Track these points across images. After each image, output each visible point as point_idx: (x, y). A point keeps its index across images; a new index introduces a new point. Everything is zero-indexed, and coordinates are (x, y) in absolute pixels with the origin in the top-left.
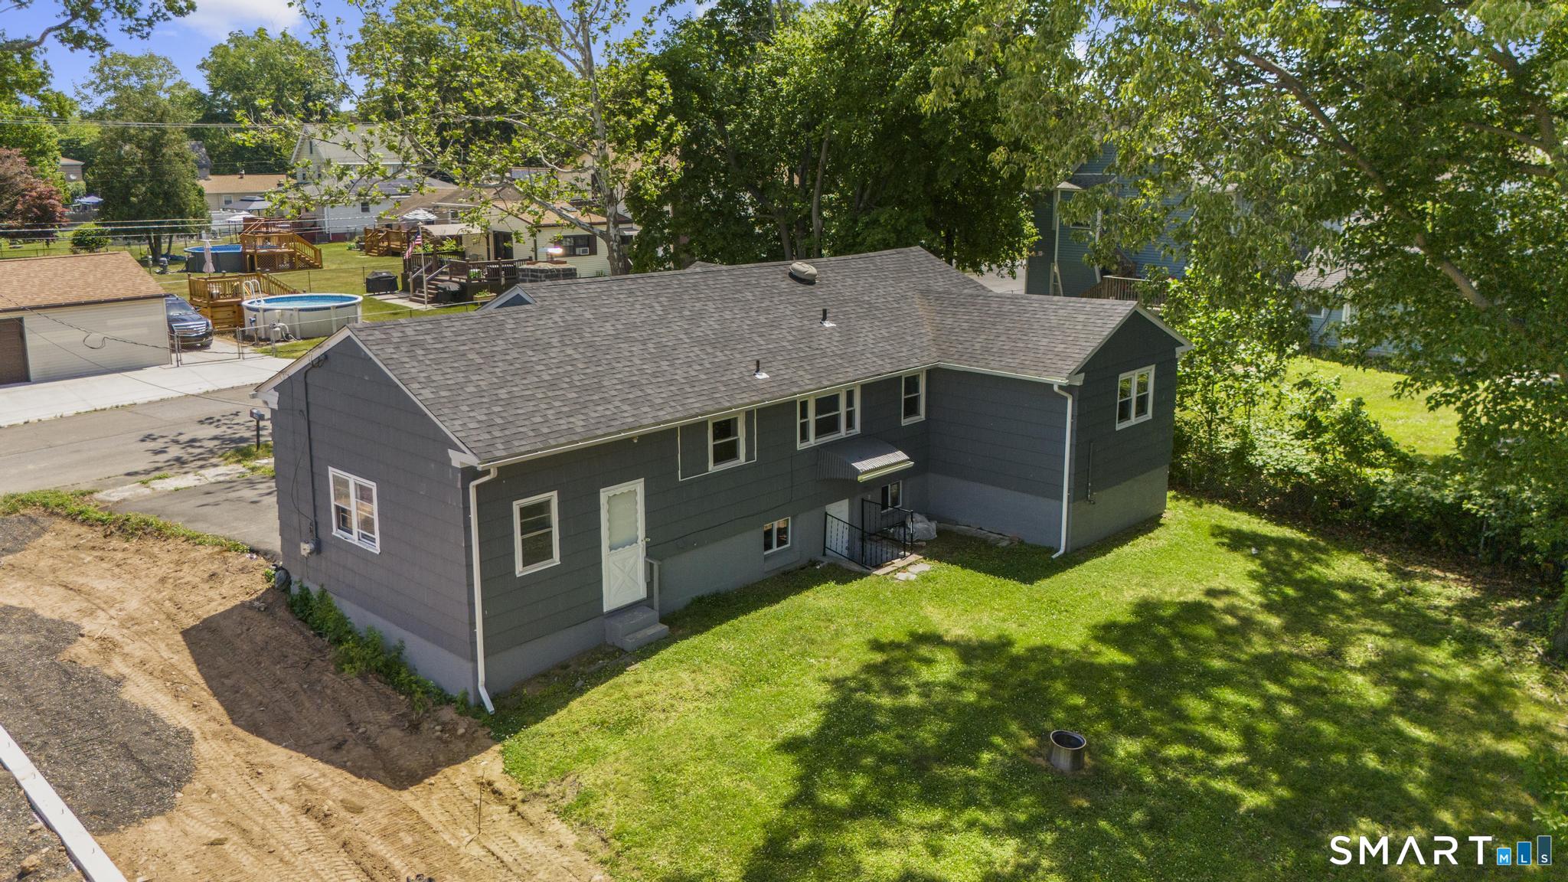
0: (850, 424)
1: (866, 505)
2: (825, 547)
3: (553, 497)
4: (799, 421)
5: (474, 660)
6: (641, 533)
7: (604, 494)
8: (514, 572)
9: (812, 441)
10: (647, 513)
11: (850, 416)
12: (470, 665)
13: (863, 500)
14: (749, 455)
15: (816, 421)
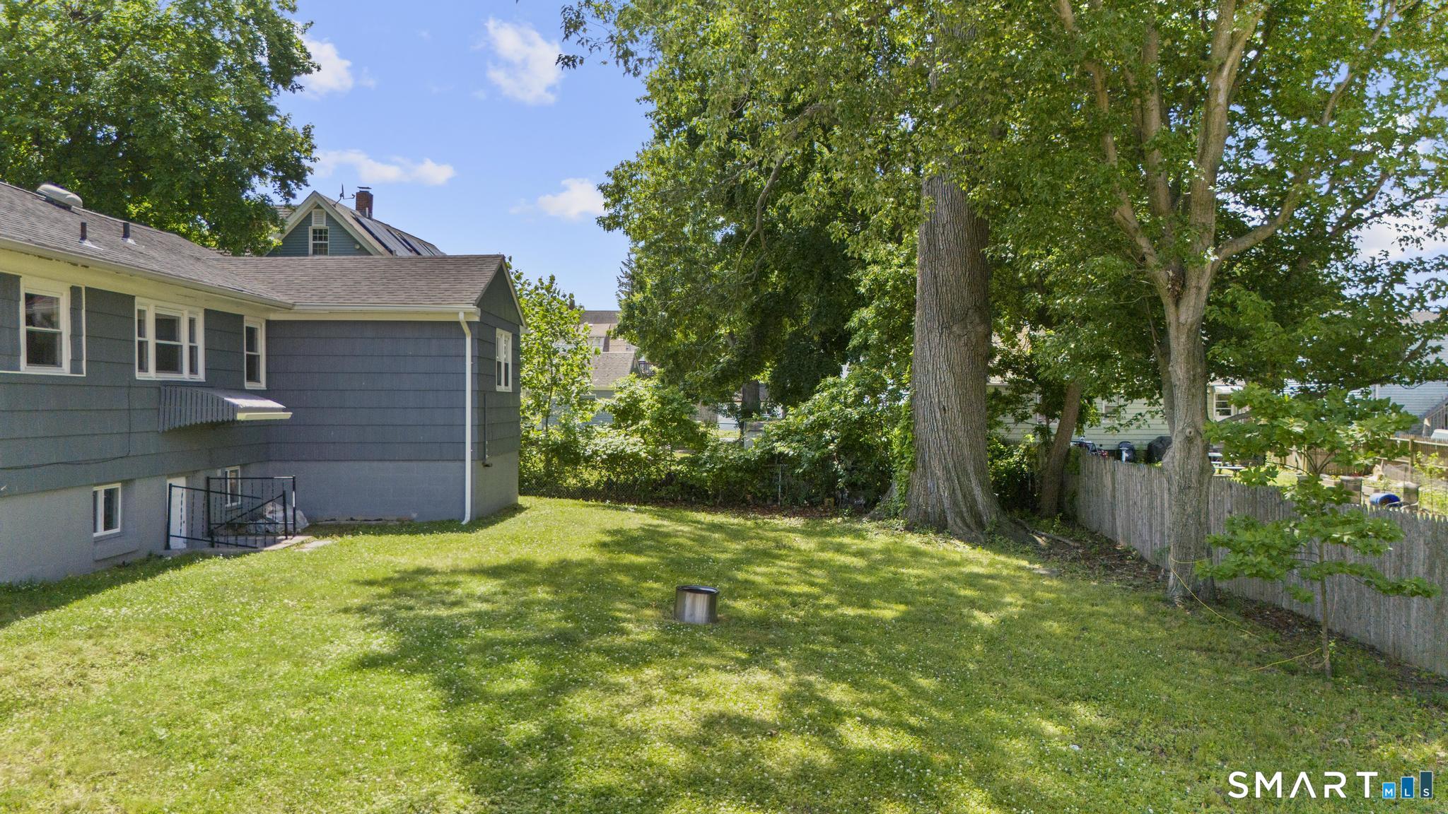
0: (193, 365)
1: (212, 483)
2: (168, 536)
4: (137, 339)
9: (152, 372)
11: (193, 353)
13: (208, 478)
14: (76, 363)
15: (157, 345)
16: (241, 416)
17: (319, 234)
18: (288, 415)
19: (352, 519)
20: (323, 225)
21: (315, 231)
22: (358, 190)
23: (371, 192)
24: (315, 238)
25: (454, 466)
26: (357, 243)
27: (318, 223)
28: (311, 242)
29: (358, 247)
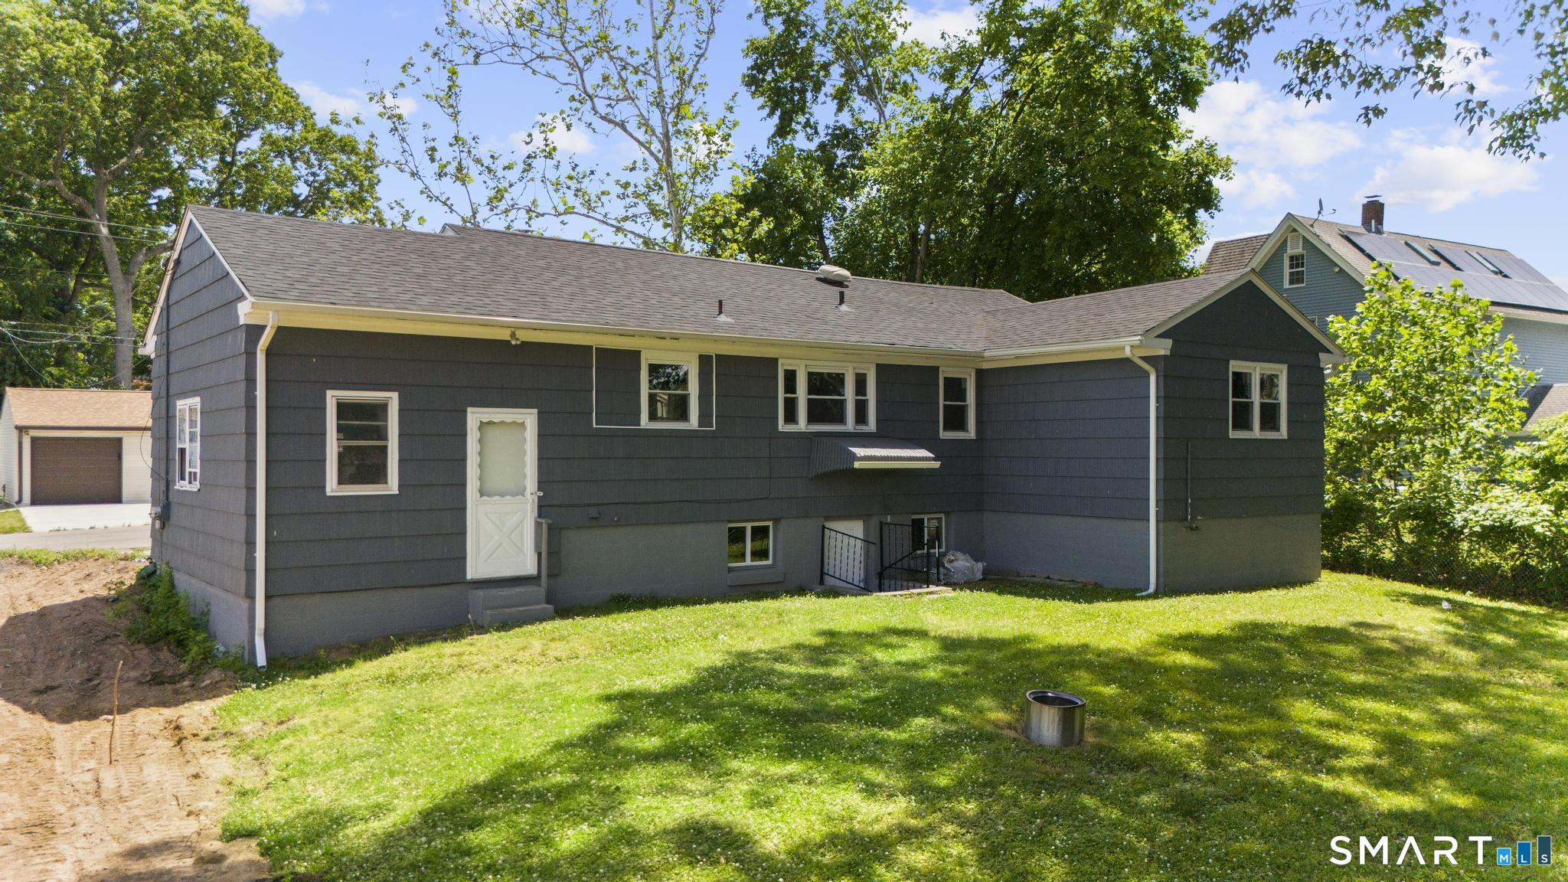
0: (861, 417)
1: (885, 529)
2: (822, 573)
3: (393, 399)
4: (781, 395)
5: (250, 595)
6: (531, 482)
7: (475, 417)
8: (324, 487)
9: (802, 424)
10: (541, 458)
11: (861, 408)
12: (245, 604)
13: (881, 523)
14: (704, 417)
15: (809, 400)
16: (857, 465)
17: (1296, 261)
18: (936, 465)
19: (1048, 578)
20: (1299, 250)
21: (1292, 258)
22: (1365, 201)
23: (1381, 200)
24: (1291, 267)
25: (1138, 525)
26: (1337, 265)
27: (1295, 249)
28: (1287, 271)
29: (1337, 270)
